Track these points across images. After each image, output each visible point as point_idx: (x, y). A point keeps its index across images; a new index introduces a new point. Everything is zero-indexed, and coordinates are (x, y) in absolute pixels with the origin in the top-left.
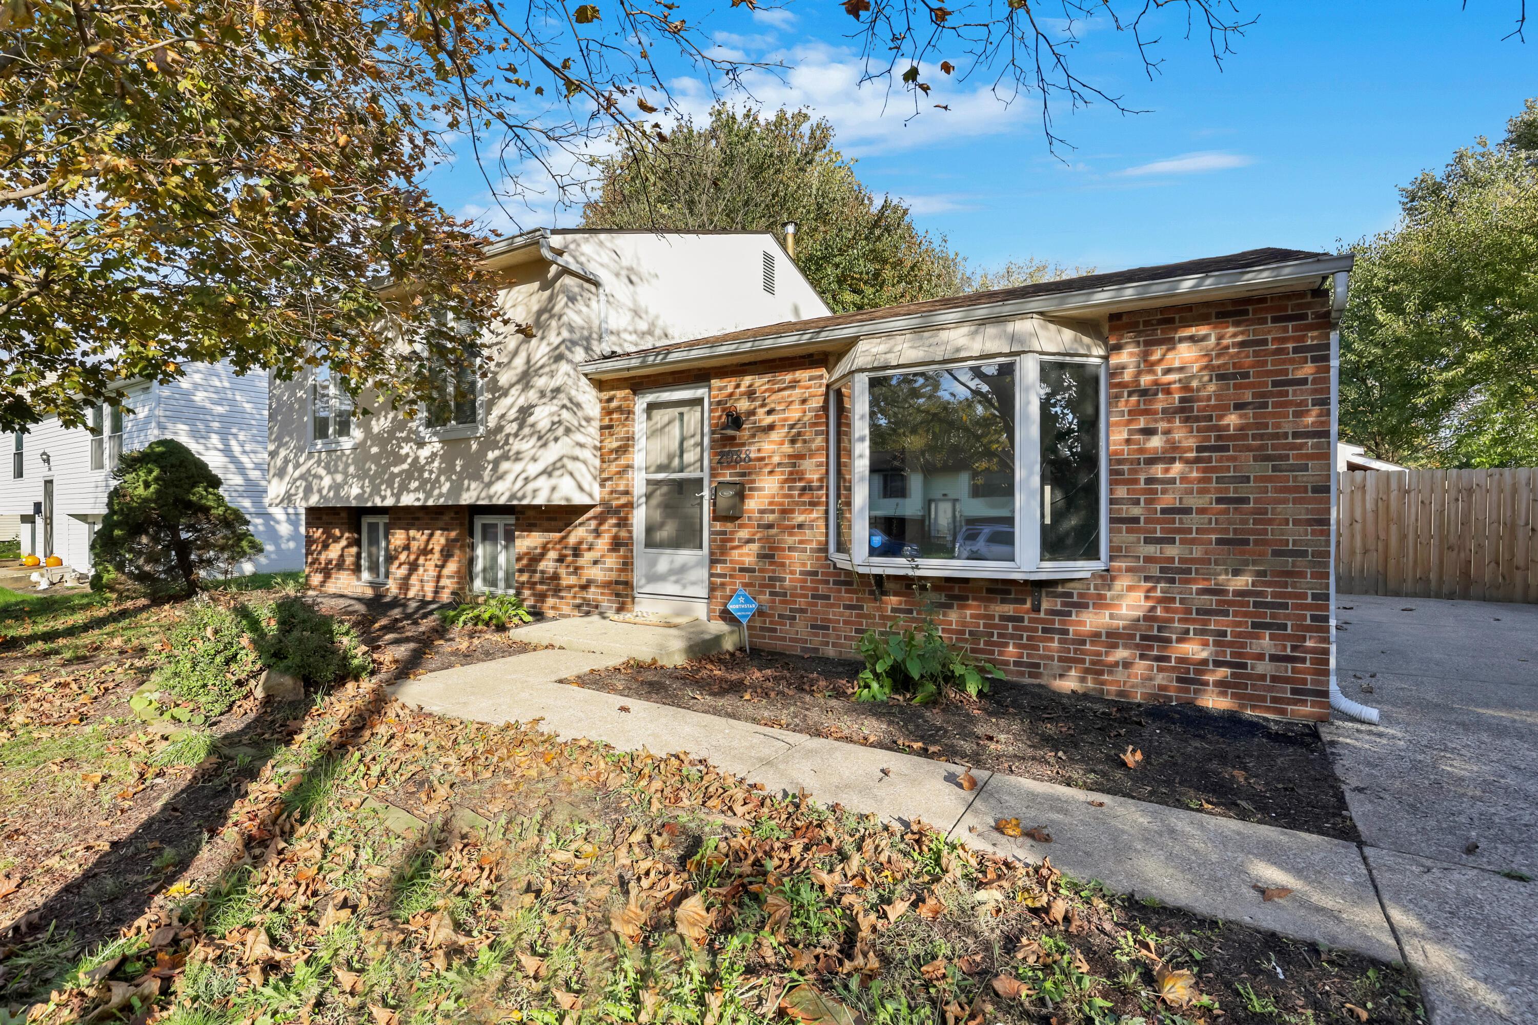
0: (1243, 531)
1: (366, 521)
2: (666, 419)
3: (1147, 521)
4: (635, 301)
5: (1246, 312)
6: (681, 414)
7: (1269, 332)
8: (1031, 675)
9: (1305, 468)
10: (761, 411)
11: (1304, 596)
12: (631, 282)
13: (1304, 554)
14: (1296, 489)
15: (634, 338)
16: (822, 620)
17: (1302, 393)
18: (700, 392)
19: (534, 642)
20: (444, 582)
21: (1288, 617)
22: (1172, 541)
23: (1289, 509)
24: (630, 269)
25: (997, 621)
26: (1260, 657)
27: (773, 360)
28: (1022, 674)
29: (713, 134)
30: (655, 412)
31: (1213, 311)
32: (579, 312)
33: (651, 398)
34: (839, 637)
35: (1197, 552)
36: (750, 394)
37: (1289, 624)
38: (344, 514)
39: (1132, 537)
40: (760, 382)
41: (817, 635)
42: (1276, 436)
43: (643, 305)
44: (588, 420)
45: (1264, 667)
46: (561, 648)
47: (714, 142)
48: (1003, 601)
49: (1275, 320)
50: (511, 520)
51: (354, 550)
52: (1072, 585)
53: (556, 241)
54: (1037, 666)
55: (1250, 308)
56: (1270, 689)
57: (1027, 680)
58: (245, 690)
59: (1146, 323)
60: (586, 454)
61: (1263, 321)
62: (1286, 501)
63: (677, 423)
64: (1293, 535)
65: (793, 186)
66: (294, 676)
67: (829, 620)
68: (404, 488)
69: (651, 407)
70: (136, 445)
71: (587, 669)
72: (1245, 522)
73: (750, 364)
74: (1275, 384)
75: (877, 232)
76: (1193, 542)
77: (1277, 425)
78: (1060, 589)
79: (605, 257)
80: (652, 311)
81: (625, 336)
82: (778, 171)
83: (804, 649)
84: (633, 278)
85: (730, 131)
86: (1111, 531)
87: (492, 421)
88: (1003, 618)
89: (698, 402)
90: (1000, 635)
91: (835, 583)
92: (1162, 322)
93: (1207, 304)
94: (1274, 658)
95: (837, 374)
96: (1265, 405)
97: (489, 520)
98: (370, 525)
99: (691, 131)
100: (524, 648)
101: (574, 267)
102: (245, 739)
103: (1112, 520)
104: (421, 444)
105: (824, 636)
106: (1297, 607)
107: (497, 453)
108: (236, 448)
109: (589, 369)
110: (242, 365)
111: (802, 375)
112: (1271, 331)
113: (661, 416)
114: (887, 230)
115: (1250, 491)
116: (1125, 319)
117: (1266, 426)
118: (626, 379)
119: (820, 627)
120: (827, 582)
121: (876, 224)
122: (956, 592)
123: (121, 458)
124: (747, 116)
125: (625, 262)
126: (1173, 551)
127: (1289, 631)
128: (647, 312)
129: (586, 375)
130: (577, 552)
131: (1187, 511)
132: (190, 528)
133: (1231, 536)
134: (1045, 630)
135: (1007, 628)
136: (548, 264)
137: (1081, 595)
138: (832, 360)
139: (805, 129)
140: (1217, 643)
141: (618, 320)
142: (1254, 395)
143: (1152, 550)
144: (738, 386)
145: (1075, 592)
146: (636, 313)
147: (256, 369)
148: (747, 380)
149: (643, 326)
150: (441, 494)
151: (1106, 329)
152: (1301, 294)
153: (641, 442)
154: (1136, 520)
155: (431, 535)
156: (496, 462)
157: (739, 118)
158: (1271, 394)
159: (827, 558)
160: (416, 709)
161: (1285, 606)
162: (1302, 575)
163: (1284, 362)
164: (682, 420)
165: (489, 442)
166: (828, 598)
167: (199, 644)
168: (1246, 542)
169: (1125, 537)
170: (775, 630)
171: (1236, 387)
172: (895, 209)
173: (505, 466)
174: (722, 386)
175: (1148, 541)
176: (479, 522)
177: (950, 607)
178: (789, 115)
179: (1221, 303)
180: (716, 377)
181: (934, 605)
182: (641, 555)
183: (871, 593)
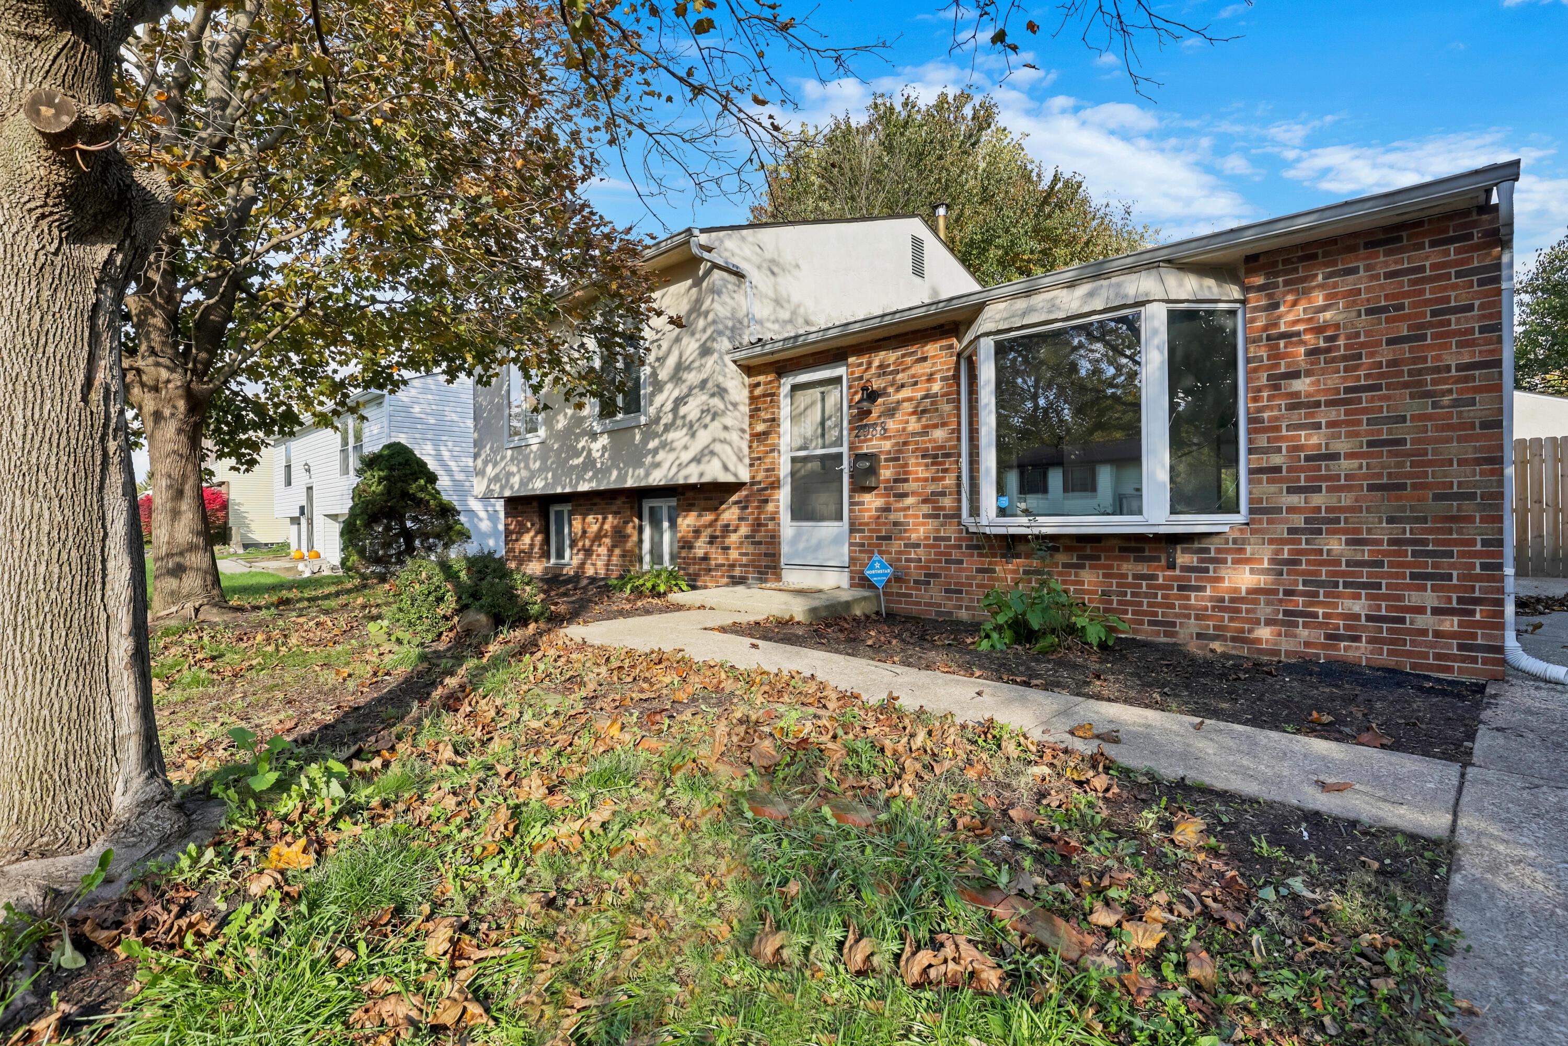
0: (1398, 475)
1: (554, 509)
2: (808, 401)
3: (1290, 469)
4: (776, 290)
5: (1399, 239)
6: (823, 394)
7: (1427, 258)
8: (1166, 634)
9: (1473, 402)
10: (892, 389)
11: (1473, 542)
12: (773, 273)
13: (1473, 496)
14: (1461, 426)
15: (776, 327)
16: (956, 584)
17: (1467, 320)
18: (841, 371)
19: (688, 604)
20: (614, 561)
21: (1453, 566)
22: (1318, 490)
23: (1453, 449)
24: (773, 261)
25: (1130, 580)
26: (1420, 610)
27: (906, 334)
28: (1158, 633)
29: (871, 127)
30: (799, 394)
31: (1361, 242)
32: (724, 304)
33: (795, 379)
34: (972, 600)
35: (1346, 499)
36: (883, 370)
37: (1455, 573)
38: (535, 504)
39: (1273, 488)
40: (890, 357)
41: (950, 599)
42: (1437, 370)
43: (785, 294)
44: (735, 405)
45: (1425, 621)
46: (712, 609)
47: (872, 136)
48: (1137, 560)
49: (1433, 244)
50: (673, 502)
52: (1208, 540)
53: (703, 239)
54: (1173, 624)
55: (1404, 234)
56: (1432, 645)
57: (1162, 639)
58: (450, 624)
59: (1285, 262)
60: (734, 436)
61: (1421, 246)
62: (1449, 440)
63: (819, 404)
64: (1456, 476)
65: (955, 171)
66: (487, 614)
67: (962, 584)
68: (580, 478)
69: (795, 388)
70: (372, 447)
71: (730, 622)
72: (1401, 465)
73: (884, 339)
74: (1434, 313)
75: (1047, 209)
76: (1340, 489)
77: (1438, 358)
78: (1196, 545)
79: (747, 251)
80: (795, 299)
81: (769, 325)
82: (940, 158)
83: (939, 613)
84: (775, 269)
85: (888, 122)
86: (1250, 482)
87: (652, 410)
88: (1135, 577)
89: (837, 380)
90: (1134, 594)
91: (968, 547)
92: (1302, 259)
93: (1355, 235)
94: (1436, 611)
95: (965, 342)
96: (1423, 337)
97: (655, 503)
98: (557, 512)
99: (849, 127)
100: (679, 608)
101: (720, 262)
102: (449, 654)
103: (1251, 472)
104: (594, 435)
105: (958, 599)
106: (1463, 554)
107: (658, 440)
108: (446, 455)
109: (738, 355)
110: (452, 375)
111: (932, 349)
112: (1429, 257)
113: (804, 398)
114: (1060, 206)
115: (1406, 432)
116: (1262, 260)
117: (1425, 359)
118: (771, 364)
119: (953, 591)
120: (960, 547)
121: (1045, 202)
122: (1088, 552)
123: (362, 460)
124: (905, 105)
125: (768, 255)
126: (1318, 500)
127: (1455, 581)
128: (788, 301)
129: (735, 362)
131: (1335, 457)
132: (415, 519)
133: (1385, 481)
134: (1180, 588)
135: (1140, 586)
136: (699, 260)
137: (1218, 551)
138: (962, 328)
139: (968, 111)
140: (1369, 597)
141: (762, 310)
142: (1410, 328)
143: (1296, 500)
144: (871, 362)
145: (1212, 547)
146: (778, 302)
147: (462, 376)
148: (878, 358)
149: (785, 315)
150: (612, 481)
151: (1242, 273)
152: (1466, 213)
154: (1278, 469)
155: (605, 519)
156: (656, 451)
157: (898, 108)
158: (1431, 325)
159: (959, 524)
160: (580, 641)
161: (1450, 554)
162: (1470, 519)
163: (1445, 288)
164: (823, 400)
165: (651, 431)
166: (961, 562)
167: (417, 586)
168: (1403, 487)
169: (1266, 488)
170: (911, 595)
171: (1388, 320)
172: (1067, 183)
174: (858, 364)
175: (1290, 491)
176: (647, 505)
177: (1082, 567)
178: (950, 99)
179: (1371, 232)
180: (853, 354)
181: (1065, 566)
182: (787, 528)
183: (1003, 556)
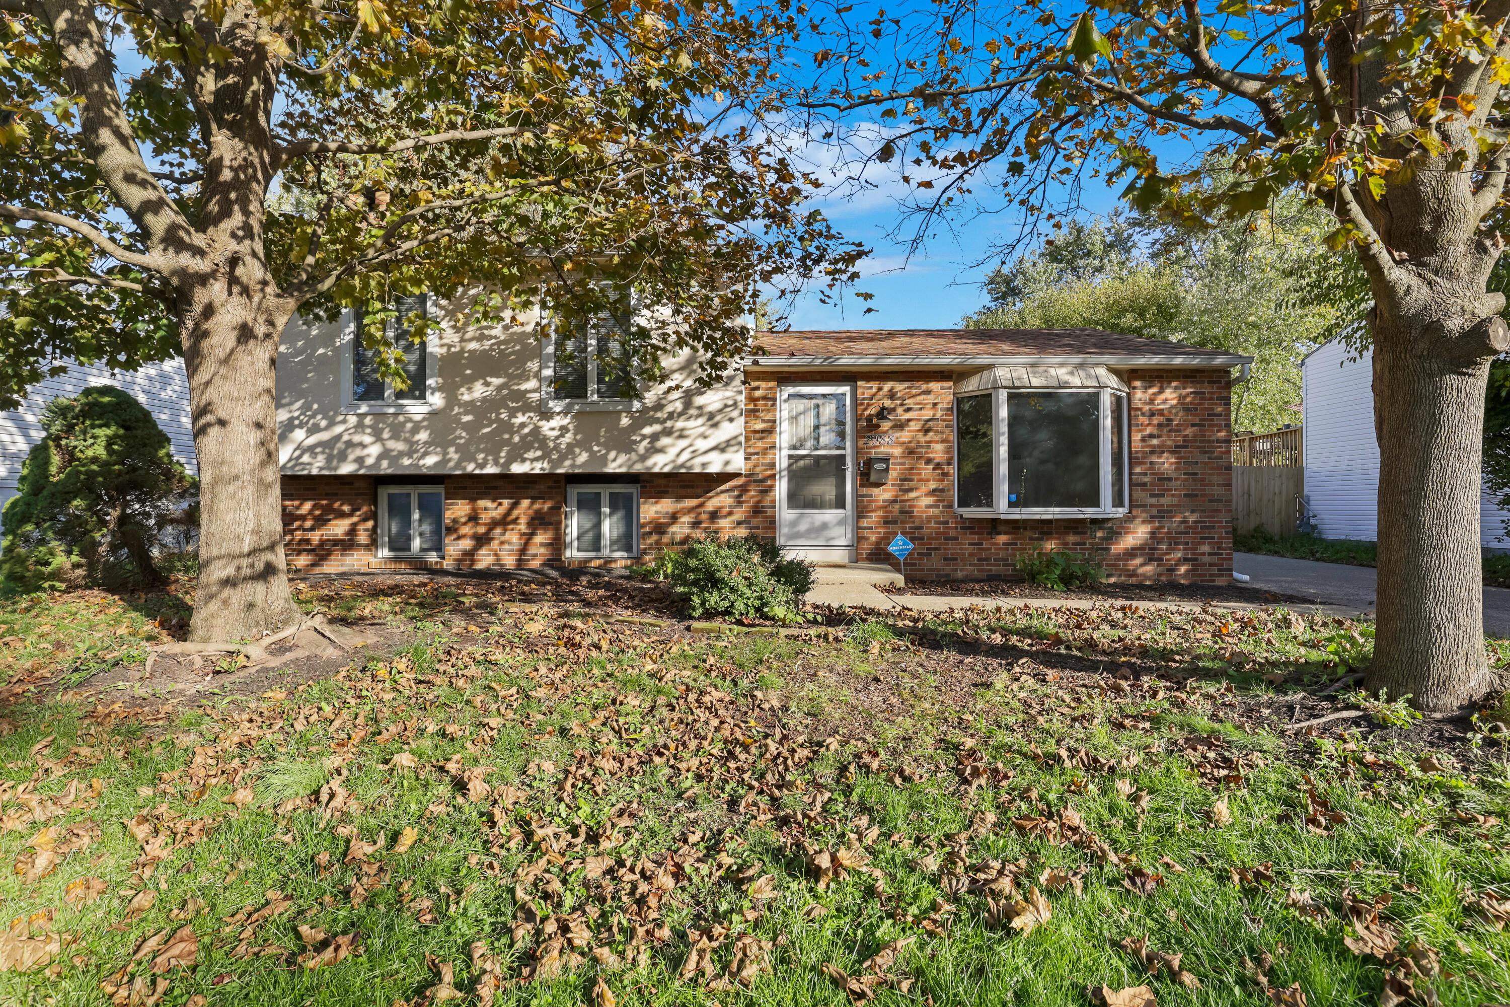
0: (1195, 489)
2: (802, 409)
3: (1151, 485)
6: (817, 406)
9: (1221, 458)
10: (900, 410)
11: (1222, 522)
14: (1218, 469)
16: (952, 554)
17: (1220, 420)
18: (845, 390)
20: (532, 550)
21: (1215, 533)
22: (1163, 496)
23: (1214, 479)
25: (1071, 546)
26: (1203, 554)
30: (795, 402)
33: (792, 390)
34: (965, 565)
35: (1175, 501)
36: (892, 395)
39: (1143, 494)
40: (900, 387)
42: (1209, 441)
45: (1206, 559)
48: (1074, 533)
49: (1209, 383)
50: (620, 488)
51: (370, 524)
56: (1208, 570)
59: (1150, 377)
61: (1203, 383)
62: (1214, 474)
63: (812, 413)
64: (1218, 491)
67: (958, 554)
69: (794, 396)
72: (1197, 485)
73: (892, 373)
74: (1208, 415)
76: (1173, 496)
77: (1210, 436)
78: (1106, 524)
86: (1131, 490)
87: (650, 397)
88: (1074, 544)
89: (840, 397)
91: (964, 528)
92: (1157, 377)
94: (1210, 554)
96: (1204, 425)
97: (588, 489)
103: (1131, 485)
104: (547, 415)
105: (954, 565)
106: (1218, 528)
107: (657, 428)
111: (934, 386)
112: (1207, 388)
113: (800, 405)
115: (1198, 470)
116: (1139, 374)
117: (1205, 436)
118: (777, 374)
120: (956, 528)
126: (1163, 501)
130: (714, 515)
131: (1170, 479)
133: (1190, 493)
134: (1098, 549)
135: (1076, 549)
137: (1117, 527)
142: (1200, 420)
143: (1154, 501)
144: (880, 389)
145: (1115, 526)
148: (887, 386)
152: (1219, 371)
153: (785, 426)
154: (1145, 484)
155: (515, 504)
156: (655, 437)
158: (1207, 420)
159: (954, 511)
161: (1214, 528)
163: (1212, 404)
164: (818, 410)
165: (644, 417)
168: (1197, 494)
169: (1139, 494)
171: (1191, 415)
173: (664, 441)
174: (866, 388)
175: (1152, 496)
176: (574, 491)
177: (1042, 539)
180: (862, 379)
181: (1031, 538)
182: (786, 514)
183: (990, 533)
